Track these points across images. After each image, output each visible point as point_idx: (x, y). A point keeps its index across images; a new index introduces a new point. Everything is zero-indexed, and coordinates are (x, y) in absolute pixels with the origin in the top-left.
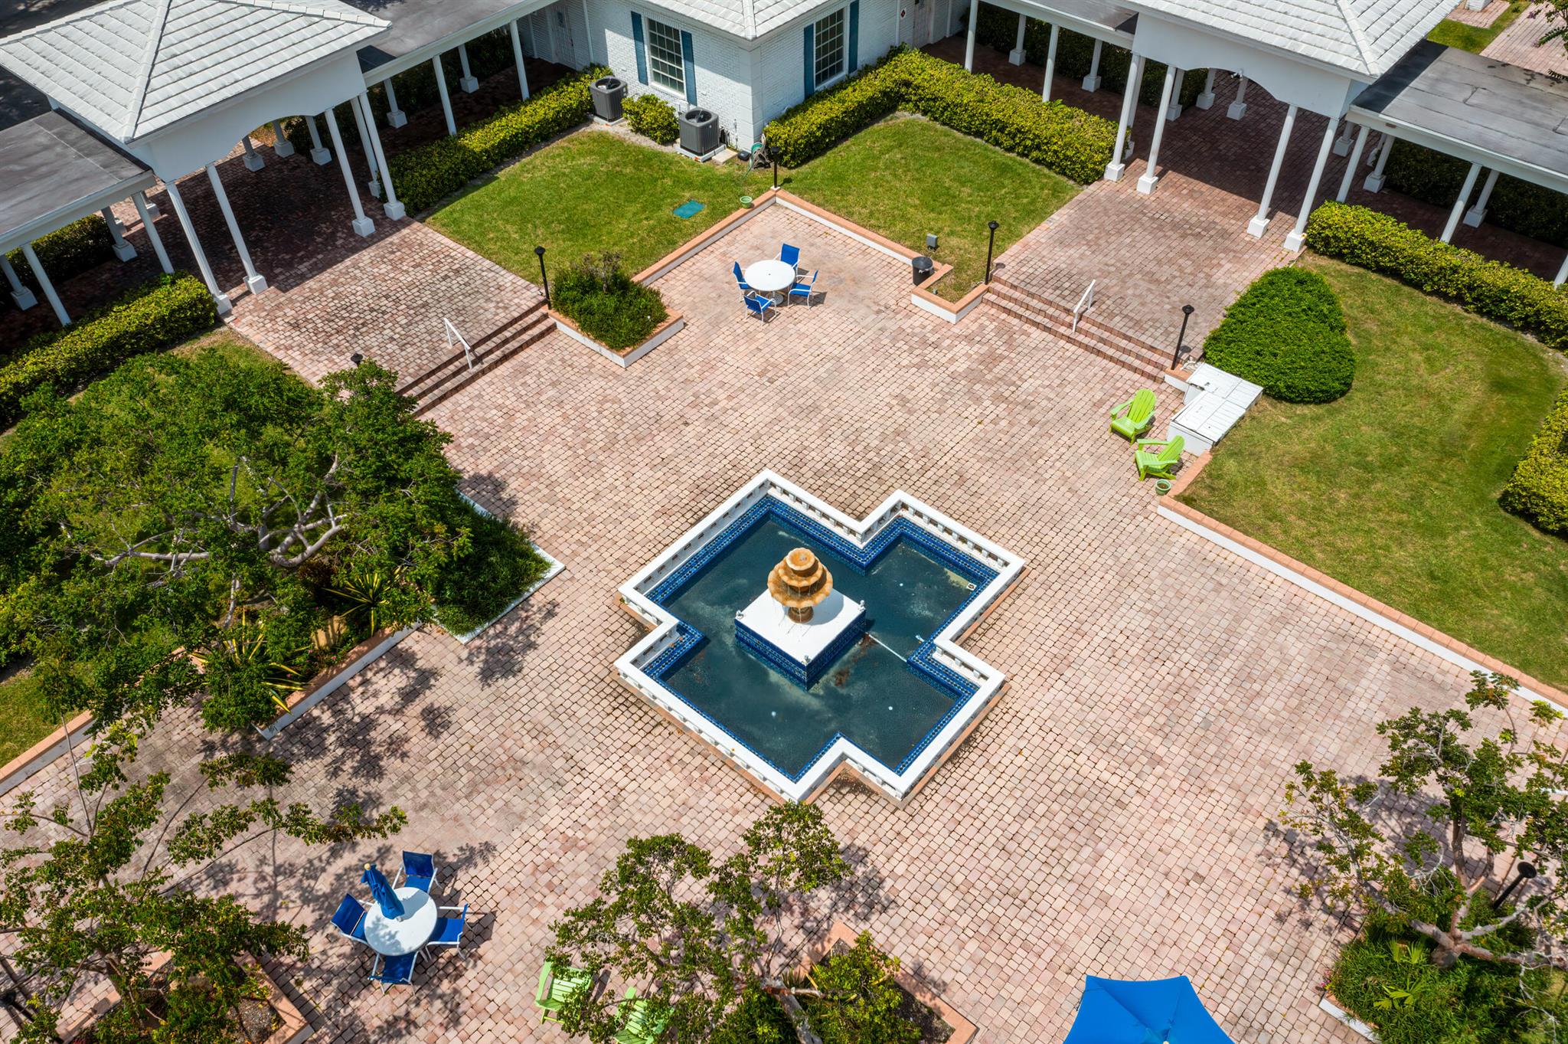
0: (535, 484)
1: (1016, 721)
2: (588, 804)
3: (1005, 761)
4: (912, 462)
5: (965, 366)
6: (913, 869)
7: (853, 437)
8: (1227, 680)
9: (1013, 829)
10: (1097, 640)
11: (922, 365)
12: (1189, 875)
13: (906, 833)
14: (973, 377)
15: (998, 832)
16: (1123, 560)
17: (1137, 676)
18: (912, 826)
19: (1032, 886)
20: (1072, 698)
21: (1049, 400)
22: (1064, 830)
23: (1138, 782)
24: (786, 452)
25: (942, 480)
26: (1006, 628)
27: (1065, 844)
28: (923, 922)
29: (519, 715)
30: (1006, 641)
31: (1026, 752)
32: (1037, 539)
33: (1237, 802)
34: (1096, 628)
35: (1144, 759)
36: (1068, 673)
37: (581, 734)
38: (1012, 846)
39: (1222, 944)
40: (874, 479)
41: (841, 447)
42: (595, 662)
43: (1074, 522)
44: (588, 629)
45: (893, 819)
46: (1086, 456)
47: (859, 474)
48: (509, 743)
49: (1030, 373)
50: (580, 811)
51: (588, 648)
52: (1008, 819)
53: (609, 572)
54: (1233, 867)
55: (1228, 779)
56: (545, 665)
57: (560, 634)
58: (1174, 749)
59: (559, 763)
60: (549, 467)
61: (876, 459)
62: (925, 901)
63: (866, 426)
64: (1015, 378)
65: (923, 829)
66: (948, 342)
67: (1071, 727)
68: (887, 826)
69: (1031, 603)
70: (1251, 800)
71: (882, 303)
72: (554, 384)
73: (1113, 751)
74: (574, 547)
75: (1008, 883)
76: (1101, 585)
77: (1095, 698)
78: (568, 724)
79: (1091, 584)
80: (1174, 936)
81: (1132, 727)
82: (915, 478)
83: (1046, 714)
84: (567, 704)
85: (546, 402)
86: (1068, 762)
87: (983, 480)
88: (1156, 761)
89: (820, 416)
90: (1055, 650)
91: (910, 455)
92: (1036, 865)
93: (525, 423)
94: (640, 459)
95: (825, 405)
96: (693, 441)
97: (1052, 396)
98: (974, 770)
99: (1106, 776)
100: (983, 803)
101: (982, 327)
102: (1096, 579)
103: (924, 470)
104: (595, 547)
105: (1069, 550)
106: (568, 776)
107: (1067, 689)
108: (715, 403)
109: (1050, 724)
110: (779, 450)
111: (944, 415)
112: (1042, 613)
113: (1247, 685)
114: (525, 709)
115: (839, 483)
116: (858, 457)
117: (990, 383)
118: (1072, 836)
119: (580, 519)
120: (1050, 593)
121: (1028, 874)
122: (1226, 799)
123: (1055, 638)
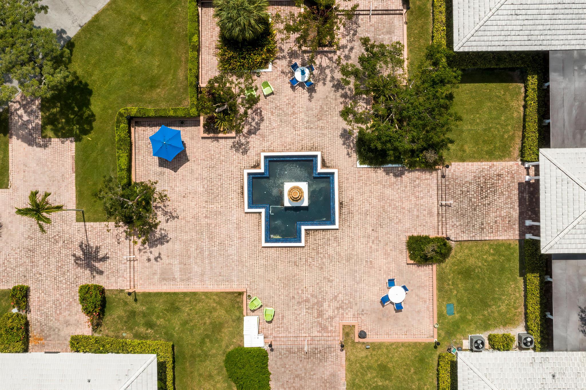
0: (388, 183)
1: (237, 205)
2: (299, 123)
3: (233, 195)
4: (311, 261)
5: (325, 306)
6: (232, 159)
7: (331, 258)
8: (204, 248)
9: (221, 181)
10: (235, 239)
11: (335, 297)
12: (186, 196)
13: (239, 165)
14: (319, 304)
15: (224, 178)
16: (244, 267)
17: (222, 236)
18: (239, 167)
19: (210, 172)
20: (231, 219)
21: (295, 310)
22: (213, 188)
23: (206, 209)
24: (342, 240)
25: (300, 260)
26: (255, 228)
27: (211, 185)
28: (224, 150)
29: (330, 128)
30: (253, 224)
31: (230, 199)
32: (266, 258)
33: (187, 219)
34: (238, 242)
35: (208, 215)
36: (235, 225)
37: (314, 134)
38: (219, 177)
39: (173, 186)
40: (315, 248)
41: (331, 252)
42: (328, 152)
43: (262, 271)
44: (337, 157)
45: (244, 165)
46: (273, 295)
47: (320, 247)
48: (325, 121)
49: (307, 316)
50: (299, 120)
51: (332, 153)
52: (224, 182)
53: (347, 174)
54: (180, 204)
55: (191, 223)
56: (337, 143)
57: (341, 152)
58: (204, 222)
59: (312, 126)
60: (390, 190)
61: (320, 255)
62: (226, 154)
63: (331, 264)
64: (309, 311)
65: (237, 168)
66: (336, 313)
67: (226, 212)
68: (243, 163)
69: (255, 239)
70: (184, 221)
71: (365, 315)
72: (418, 216)
73: (215, 213)
74: (361, 174)
75: (215, 169)
76: (244, 255)
77: (226, 223)
78: (319, 135)
79: (246, 254)
80: (182, 181)
81: (215, 222)
82: (306, 256)
83: (233, 211)
84: (323, 138)
85: (413, 209)
86: (222, 204)
87: (291, 268)
88: (206, 217)
89: (344, 259)
90: (242, 229)
91: (313, 263)
92: (213, 177)
93: (410, 198)
94: (373, 210)
95: (347, 264)
96: (366, 226)
97: (296, 312)
98: (237, 188)
99: (213, 206)
100: (230, 182)
101: (332, 326)
102: (246, 257)
103: (306, 261)
104: (357, 178)
105: (258, 261)
106: (308, 125)
107: (233, 221)
108: (373, 242)
109: (230, 210)
110: (344, 240)
111: (316, 283)
112: (251, 238)
113: (200, 250)
114: (330, 130)
115: (322, 241)
116: (324, 252)
117: (314, 304)
118: (210, 188)
119: (368, 182)
120: (253, 245)
121: (213, 174)
122: (189, 218)
123: (244, 233)
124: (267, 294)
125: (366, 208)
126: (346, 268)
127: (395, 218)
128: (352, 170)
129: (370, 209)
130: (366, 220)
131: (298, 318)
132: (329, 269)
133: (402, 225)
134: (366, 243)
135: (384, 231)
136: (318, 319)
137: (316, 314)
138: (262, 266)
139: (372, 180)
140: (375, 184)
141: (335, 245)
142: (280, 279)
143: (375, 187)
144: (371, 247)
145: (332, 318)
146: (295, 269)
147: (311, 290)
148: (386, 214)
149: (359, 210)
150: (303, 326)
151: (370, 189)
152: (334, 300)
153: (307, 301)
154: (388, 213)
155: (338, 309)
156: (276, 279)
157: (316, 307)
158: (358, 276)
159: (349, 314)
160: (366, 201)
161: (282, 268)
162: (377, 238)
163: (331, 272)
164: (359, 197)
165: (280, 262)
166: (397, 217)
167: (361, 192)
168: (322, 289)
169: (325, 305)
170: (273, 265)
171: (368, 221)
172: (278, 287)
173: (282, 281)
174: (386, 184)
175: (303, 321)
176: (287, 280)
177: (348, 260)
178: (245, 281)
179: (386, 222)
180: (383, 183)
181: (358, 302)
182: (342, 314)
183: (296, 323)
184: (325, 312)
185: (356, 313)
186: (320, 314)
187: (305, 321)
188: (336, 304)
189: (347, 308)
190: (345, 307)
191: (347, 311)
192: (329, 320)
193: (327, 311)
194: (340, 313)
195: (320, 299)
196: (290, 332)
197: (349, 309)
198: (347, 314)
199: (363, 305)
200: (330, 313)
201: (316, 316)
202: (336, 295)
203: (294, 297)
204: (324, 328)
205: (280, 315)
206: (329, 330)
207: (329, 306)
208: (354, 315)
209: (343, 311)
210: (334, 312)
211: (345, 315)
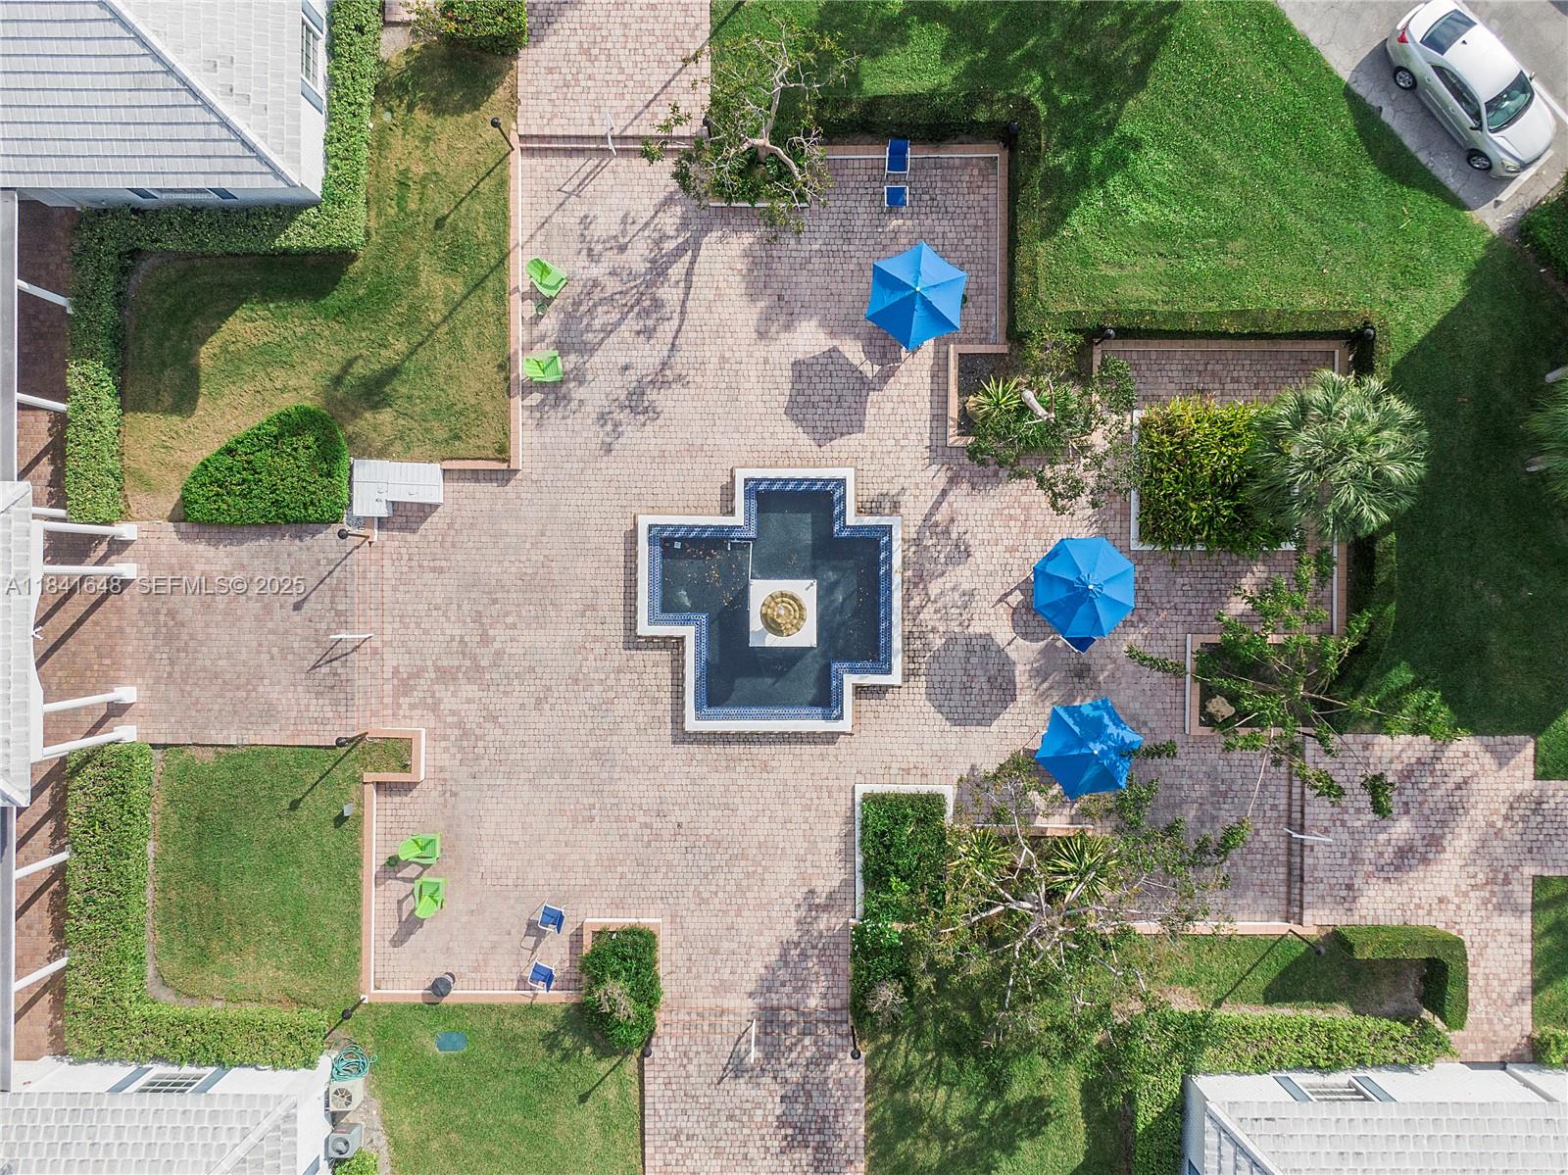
0: (810, 871)
1: (754, 448)
2: (983, 623)
3: (785, 436)
4: (596, 651)
5: (468, 687)
6: (886, 436)
7: (604, 707)
8: (635, 353)
9: (825, 405)
10: (660, 441)
12: (783, 304)
13: (869, 455)
15: (831, 411)
16: (581, 465)
17: (669, 403)
18: (862, 455)
19: (849, 374)
20: (715, 429)
21: (459, 606)
22: (804, 379)
23: (745, 360)
24: (652, 738)
25: (598, 620)
26: (692, 497)
27: (812, 374)
28: (910, 411)
29: (966, 710)
30: (701, 491)
31: (771, 430)
32: (605, 527)
33: (718, 304)
34: (652, 447)
35: (727, 366)
36: (699, 442)
37: (950, 666)
38: (834, 399)
39: (811, 267)
40: (631, 664)
41: (620, 707)
42: (901, 703)
43: (570, 515)
44: (884, 727)
45: (866, 467)
46: (501, 545)
47: (635, 676)
48: (986, 698)
49: (441, 638)
50: (990, 623)
51: (896, 715)
52: (819, 411)
53: (836, 756)
54: (761, 285)
55: (706, 316)
56: (926, 728)
57: (900, 740)
58: (708, 354)
59: (974, 660)
60: (789, 876)
61: (612, 676)
62: (898, 418)
63: (586, 707)
64: (455, 644)
65: (860, 448)
66: (449, 719)
67: (735, 416)
68: (873, 467)
69: (661, 497)
70: (712, 298)
71: (441, 800)
72: (715, 952)
73: (734, 385)
74: (835, 795)
75: (857, 386)
76: (614, 465)
77: (705, 416)
78: (949, 679)
79: (618, 472)
80: (824, 292)
81: (710, 385)
82: (610, 639)
83: (739, 435)
84: (938, 691)
85: (737, 939)
86: (759, 404)
87: (578, 595)
88: (723, 359)
89: (601, 744)
90: (687, 459)
91: (591, 657)
92: (835, 380)
93: (766, 932)
94: (735, 826)
95: (587, 750)
96: (692, 806)
98: (803, 449)
99: (753, 379)
100: (821, 430)
102: (611, 472)
103: (596, 639)
104: (826, 782)
105: (599, 503)
106: (977, 648)
107: (711, 435)
108: (646, 825)
109: (742, 429)
110: (654, 744)
112: (664, 485)
113: (630, 340)
114: (960, 710)
115: (653, 682)
116: (620, 689)
117: (474, 658)
118: (805, 373)
119: (813, 812)
120: (644, 491)
121: (844, 380)
122: (720, 310)
123: (678, 466)
124: (504, 527)
125: (741, 807)
126: (576, 750)
127: (713, 888)
128: (847, 770)
129: (739, 819)
130: (706, 807)
131: (435, 613)
132: (573, 701)
133: (692, 907)
134: (645, 807)
135: (677, 856)
136: (431, 669)
137: (445, 663)
138: (583, 515)
139: (819, 826)
140: (809, 832)
141: (640, 719)
142: (547, 563)
143: (801, 832)
144: (632, 819)
145: (435, 708)
146: (574, 607)
147: (513, 651)
148: (723, 863)
149: (735, 788)
150: (412, 625)
151: (794, 820)
152: (484, 713)
153: (485, 640)
154: (726, 870)
155: (460, 725)
156: (547, 552)
157: (468, 663)
158: (552, 782)
159: (446, 756)
160: (760, 807)
161: (578, 571)
162: (658, 837)
163: (564, 707)
164: (774, 789)
165: (596, 565)
166: (716, 893)
167: (788, 795)
168: (516, 682)
169: (470, 690)
170: (588, 546)
171: (704, 813)
172: (523, 558)
173: (541, 571)
174: (808, 864)
175: (428, 626)
176: (543, 583)
177: (597, 755)
178: (541, 465)
179: (701, 863)
180: (809, 857)
181: (478, 782)
182: (445, 738)
183: (420, 607)
184: (452, 688)
185: (447, 775)
186: (445, 675)
187: (426, 632)
188: (472, 718)
189: (461, 749)
190: (465, 744)
191: (453, 750)
192: (429, 701)
193: (454, 694)
194: (449, 732)
195: (488, 676)
196: (395, 589)
197: (459, 756)
198: (446, 750)
199: (469, 794)
200: (448, 703)
201: (439, 663)
202: (500, 719)
203: (495, 601)
204: (404, 687)
205: (444, 564)
206: (402, 700)
207: (469, 701)
208: (442, 769)
209: (453, 738)
210: (453, 713)
211: (443, 744)
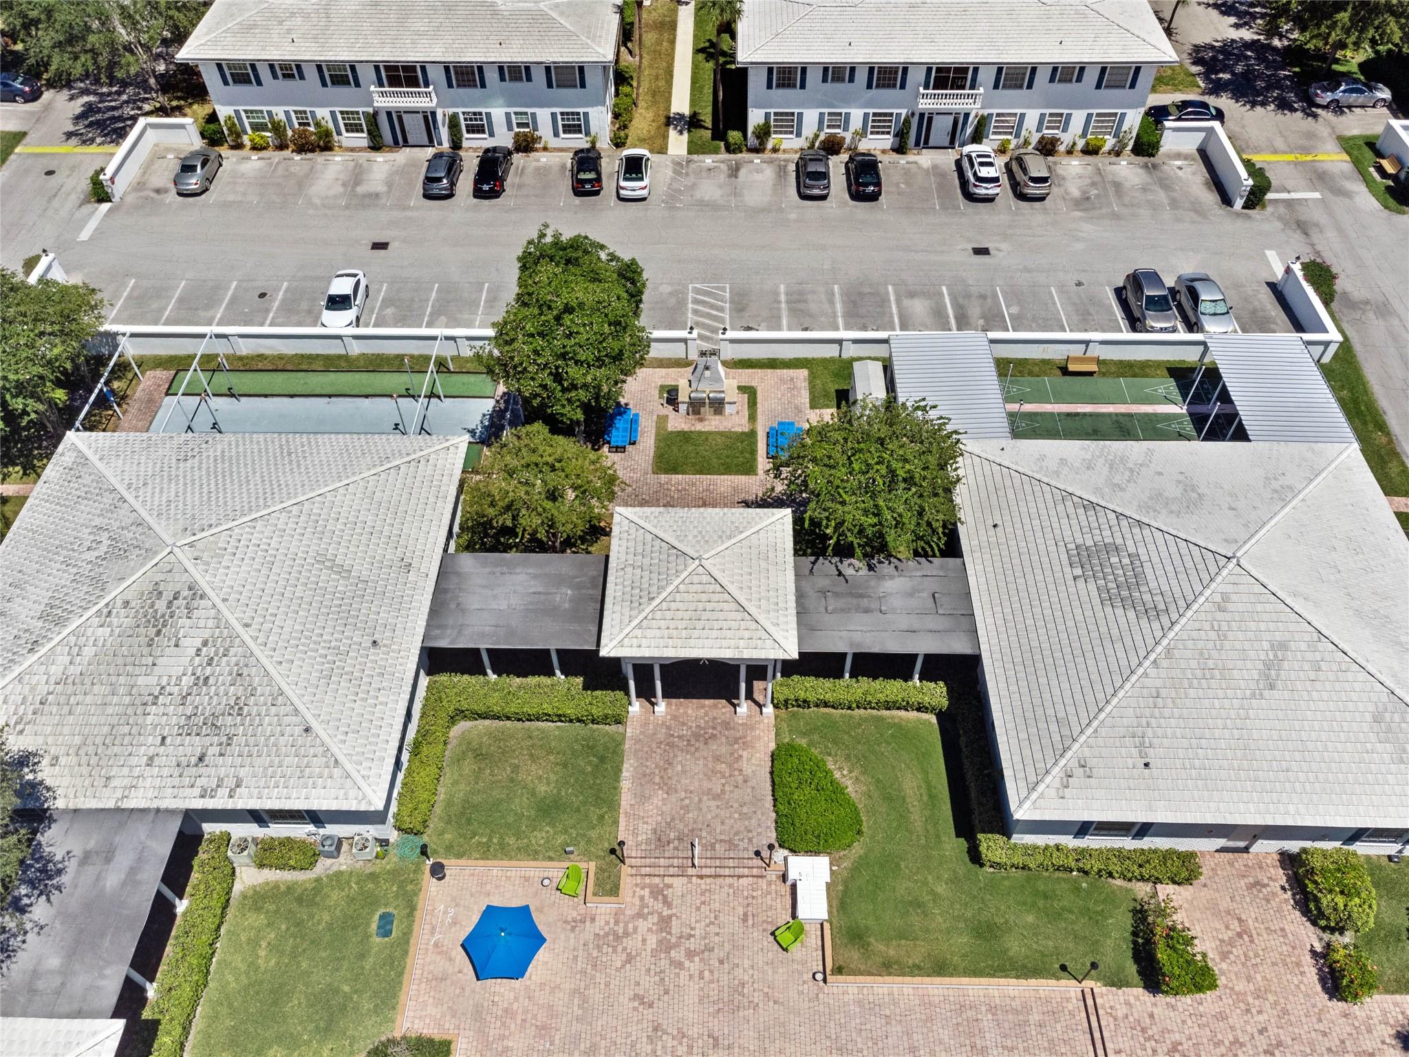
11: (630, 959)
14: (665, 947)
43: (792, 1026)
46: (766, 968)
49: (693, 920)
64: (688, 931)
66: (630, 926)
71: (569, 919)
87: (726, 1032)
97: (717, 930)
101: (642, 898)
111: (671, 993)
117: (677, 945)
126: (599, 1029)
131: (712, 915)
132: (640, 1027)
136: (670, 912)
137: (673, 923)
142: (752, 1005)
145: (640, 915)
146: (716, 1029)
147: (682, 977)
150: (703, 898)
152: (634, 953)
155: (626, 934)
156: (761, 1005)
157: (673, 940)
158: (575, 1008)
159: (603, 923)
161: (746, 1032)
163: (635, 1019)
168: (657, 978)
169: (652, 941)
172: (755, 986)
173: (746, 1000)
175: (702, 910)
176: (736, 1002)
178: (831, 1001)
181: (581, 947)
182: (617, 923)
183: (717, 905)
184: (654, 928)
185: (588, 923)
186: (665, 923)
187: (698, 909)
188: (630, 943)
189: (607, 934)
190: (611, 938)
191: (607, 928)
192: (646, 911)
193: (649, 930)
194: (622, 925)
195: (663, 956)
196: (730, 886)
197: (602, 933)
198: (607, 923)
199: (572, 941)
200: (643, 925)
201: (674, 918)
202: (628, 966)
203: (721, 962)
204: (657, 892)
205: (750, 922)
206: (647, 890)
207: (644, 941)
208: (593, 920)
209: (616, 928)
210: (635, 929)
211: (612, 921)
